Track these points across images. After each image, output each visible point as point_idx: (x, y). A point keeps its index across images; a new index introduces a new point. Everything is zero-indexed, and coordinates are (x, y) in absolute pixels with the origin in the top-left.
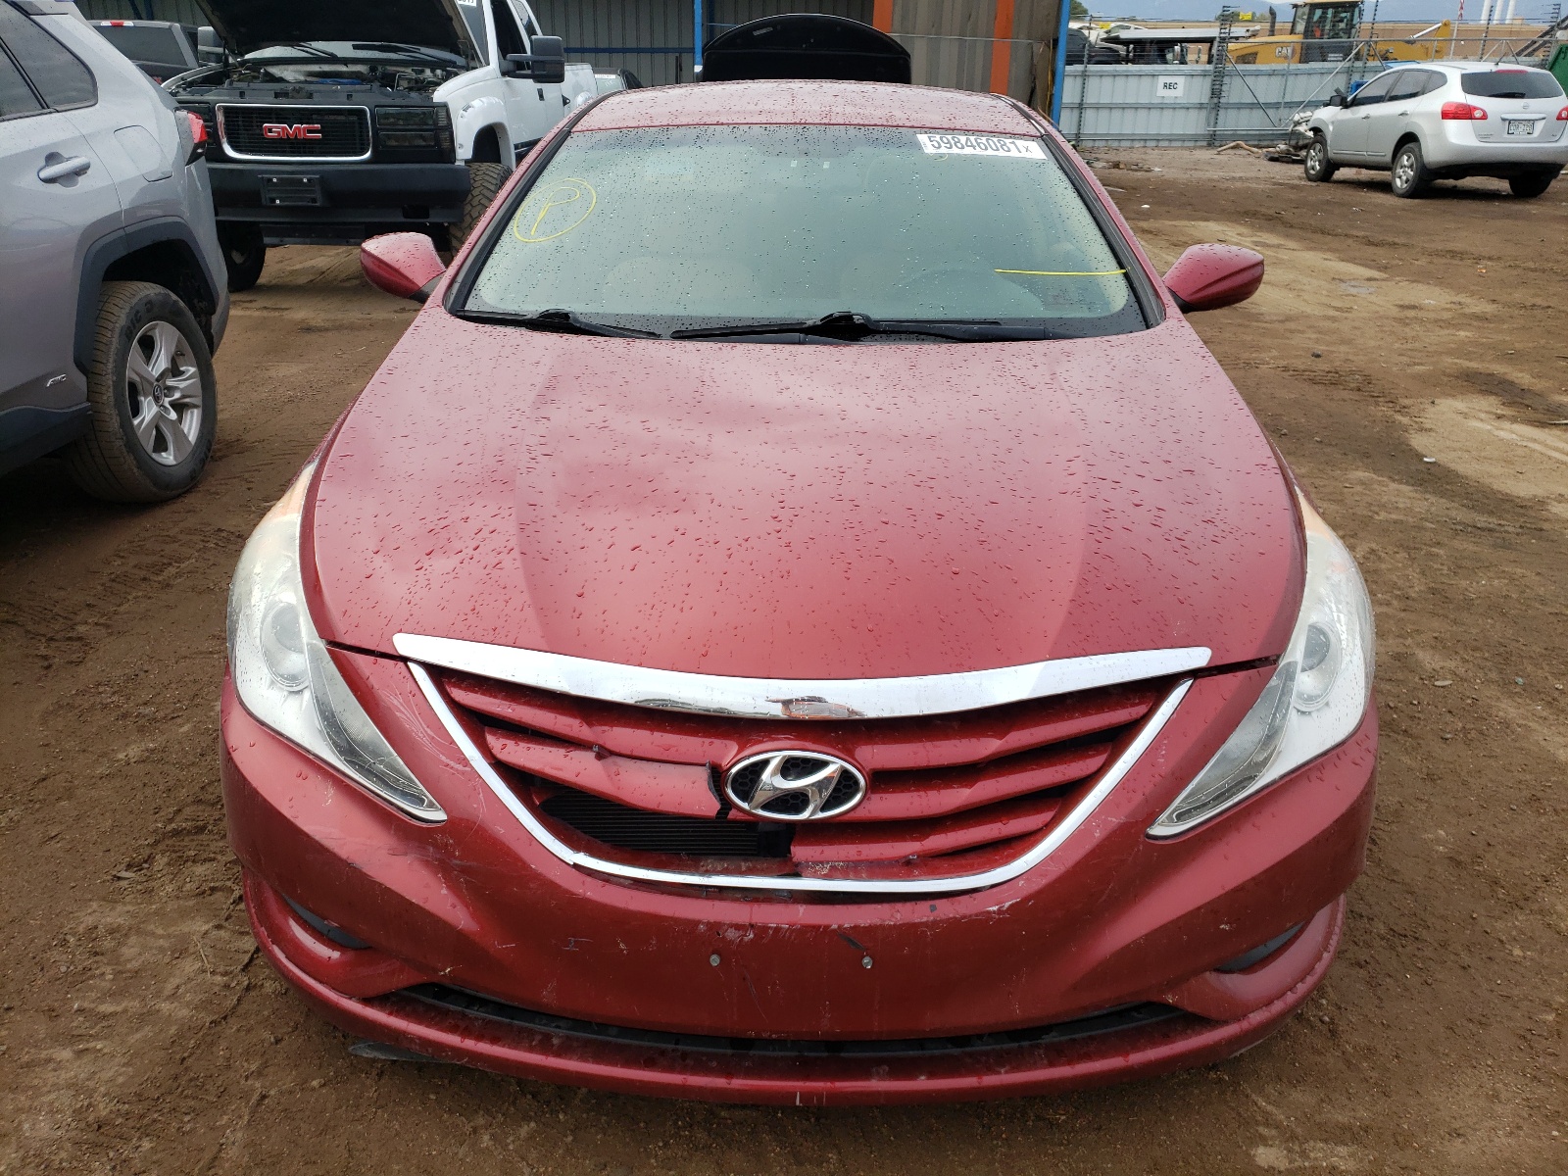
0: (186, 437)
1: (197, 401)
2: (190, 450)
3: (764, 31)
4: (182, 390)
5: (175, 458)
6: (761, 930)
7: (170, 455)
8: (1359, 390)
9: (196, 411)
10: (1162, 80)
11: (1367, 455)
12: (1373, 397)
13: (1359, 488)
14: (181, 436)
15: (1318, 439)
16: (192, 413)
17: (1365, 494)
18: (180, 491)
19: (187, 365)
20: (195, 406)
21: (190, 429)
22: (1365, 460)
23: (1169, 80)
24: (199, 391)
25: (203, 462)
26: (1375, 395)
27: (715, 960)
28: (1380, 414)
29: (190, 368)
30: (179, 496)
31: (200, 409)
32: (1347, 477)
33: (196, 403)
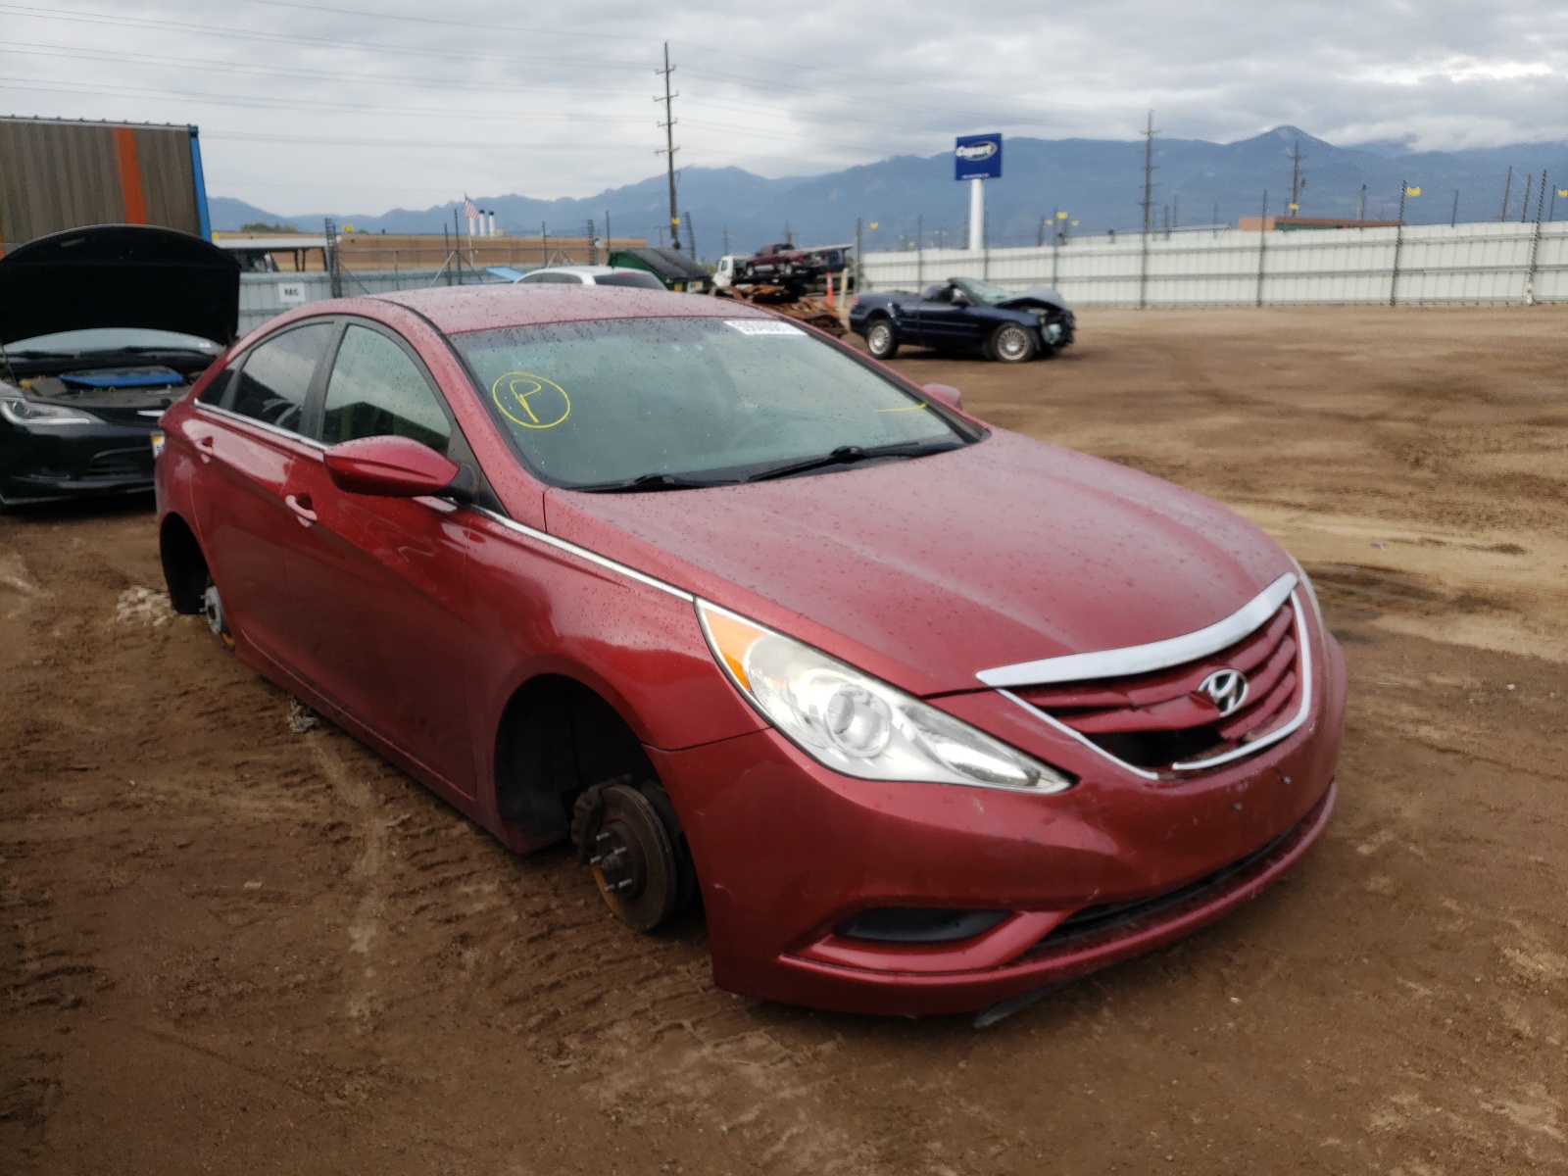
3: (73, 242)
6: (1249, 779)
10: (282, 287)
23: (289, 286)
27: (1239, 807)
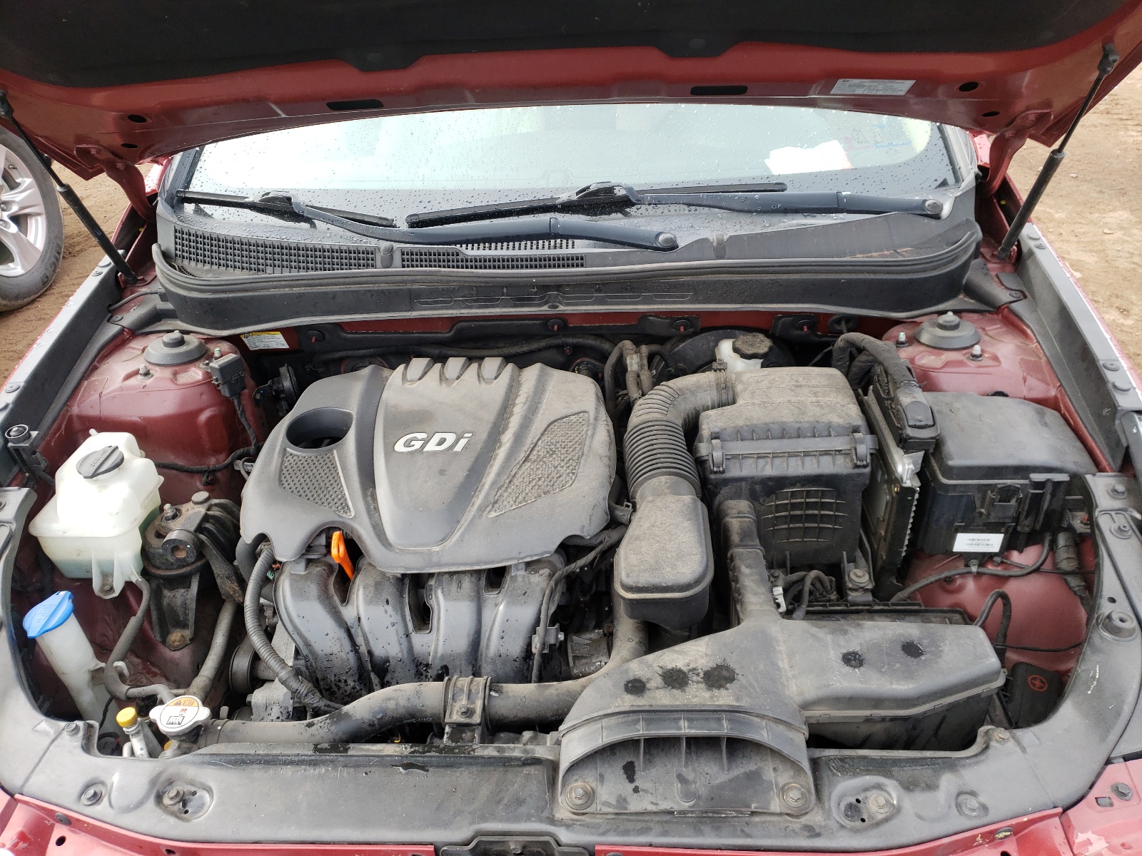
0: (33, 246)
1: (40, 208)
2: (38, 256)
4: (18, 203)
5: (23, 267)
7: (18, 265)
8: (1108, 113)
9: (39, 218)
11: (1123, 192)
12: (1121, 120)
13: (1119, 234)
14: (26, 248)
15: (1074, 175)
16: (37, 221)
17: (1127, 241)
18: (32, 297)
19: (22, 177)
20: (39, 214)
21: (36, 235)
22: (1122, 199)
24: (39, 199)
25: (55, 265)
26: (1124, 117)
28: (1131, 140)
29: (26, 179)
30: (33, 301)
31: (44, 217)
32: (1105, 220)
33: (37, 211)
